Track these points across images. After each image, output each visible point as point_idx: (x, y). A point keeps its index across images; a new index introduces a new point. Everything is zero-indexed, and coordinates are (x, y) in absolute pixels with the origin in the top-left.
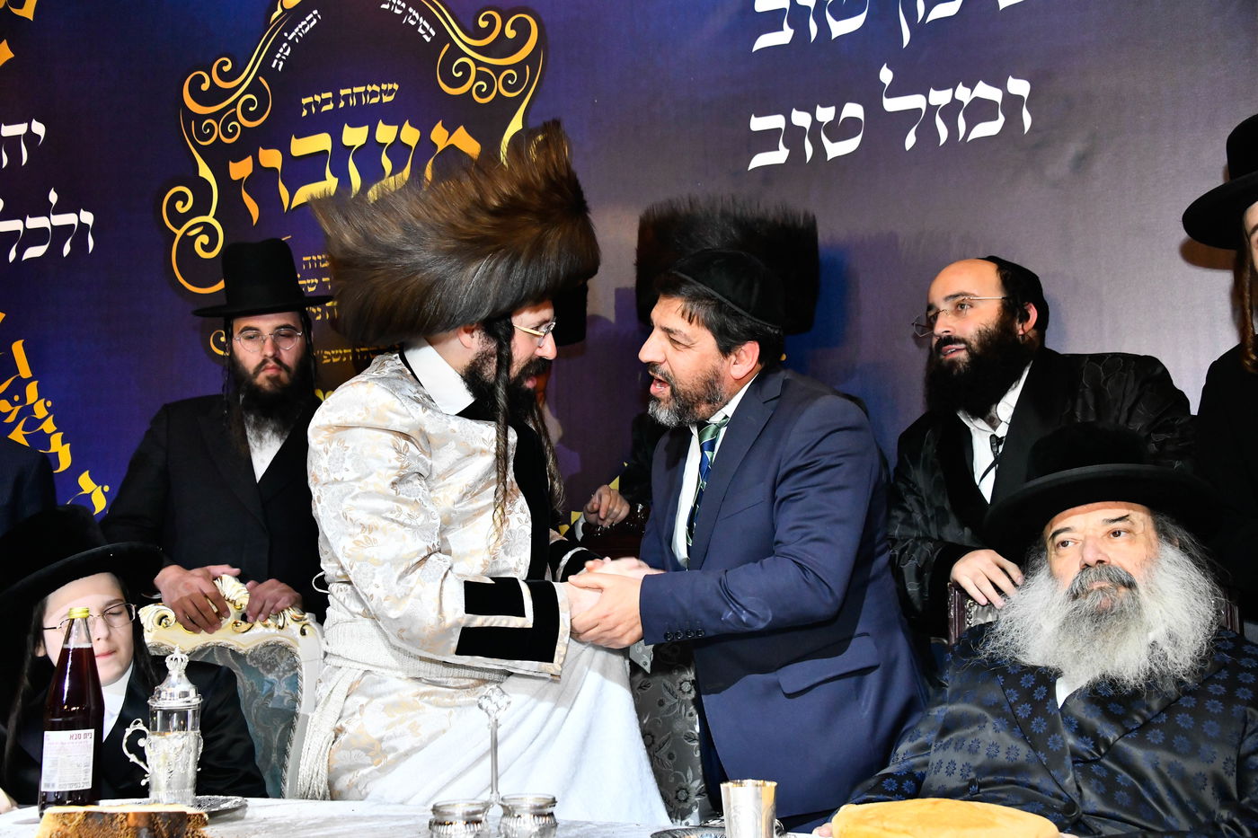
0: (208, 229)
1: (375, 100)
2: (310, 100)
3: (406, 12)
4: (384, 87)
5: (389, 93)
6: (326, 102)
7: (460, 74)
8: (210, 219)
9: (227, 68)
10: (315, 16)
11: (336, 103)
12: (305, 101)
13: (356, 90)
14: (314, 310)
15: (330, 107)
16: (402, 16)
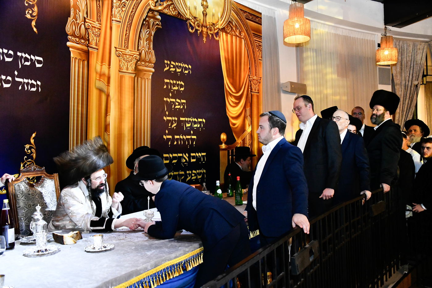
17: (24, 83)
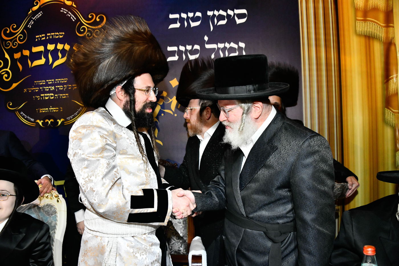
0: (7, 73)
1: (57, 37)
2: (38, 36)
3: (67, 13)
4: (60, 33)
5: (61, 35)
6: (43, 37)
7: (83, 30)
8: (8, 70)
9: (14, 27)
10: (41, 13)
11: (46, 38)
12: (37, 37)
13: (52, 34)
14: (37, 97)
15: (44, 38)
16: (66, 14)
17: (219, 49)
